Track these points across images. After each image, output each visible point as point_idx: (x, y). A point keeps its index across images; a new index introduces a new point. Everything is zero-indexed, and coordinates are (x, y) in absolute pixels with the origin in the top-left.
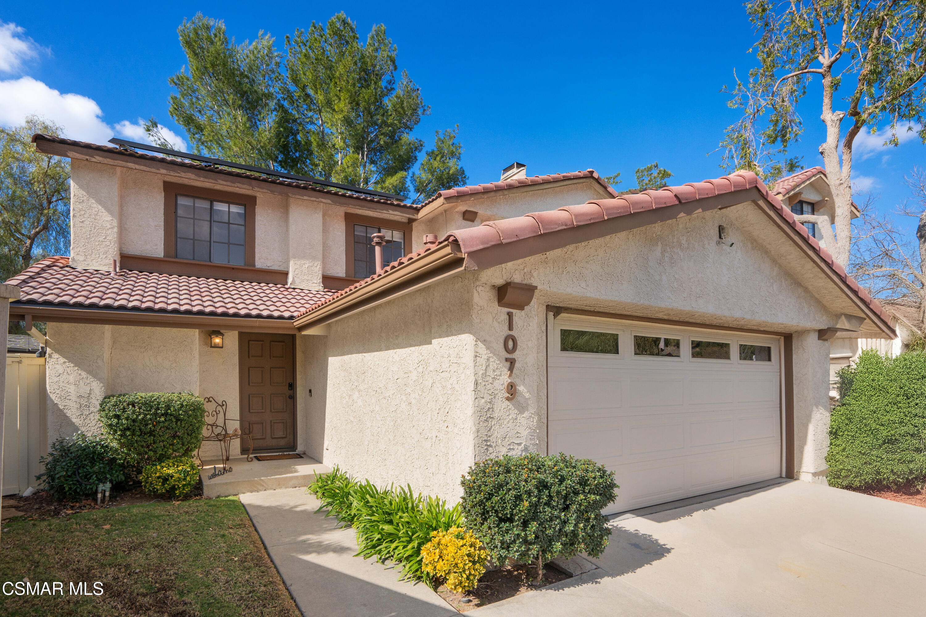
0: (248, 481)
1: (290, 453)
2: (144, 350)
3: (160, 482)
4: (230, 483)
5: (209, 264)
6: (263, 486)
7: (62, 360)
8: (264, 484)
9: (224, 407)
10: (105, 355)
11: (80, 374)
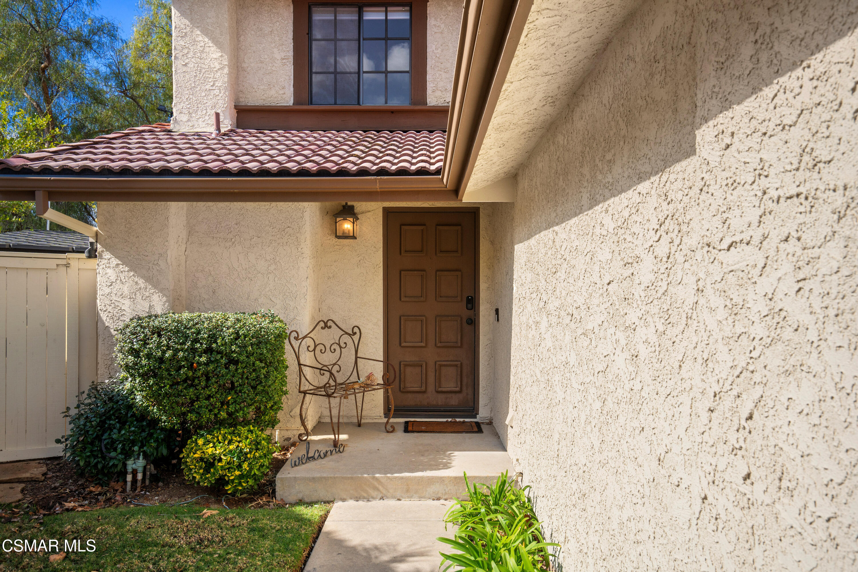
0: (352, 478)
1: (467, 420)
2: (230, 244)
3: (201, 468)
4: (321, 479)
5: (357, 107)
6: (378, 490)
7: (115, 261)
8: (380, 488)
9: (356, 338)
10: (169, 253)
11: (137, 283)
